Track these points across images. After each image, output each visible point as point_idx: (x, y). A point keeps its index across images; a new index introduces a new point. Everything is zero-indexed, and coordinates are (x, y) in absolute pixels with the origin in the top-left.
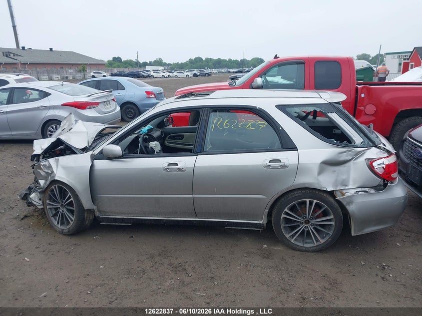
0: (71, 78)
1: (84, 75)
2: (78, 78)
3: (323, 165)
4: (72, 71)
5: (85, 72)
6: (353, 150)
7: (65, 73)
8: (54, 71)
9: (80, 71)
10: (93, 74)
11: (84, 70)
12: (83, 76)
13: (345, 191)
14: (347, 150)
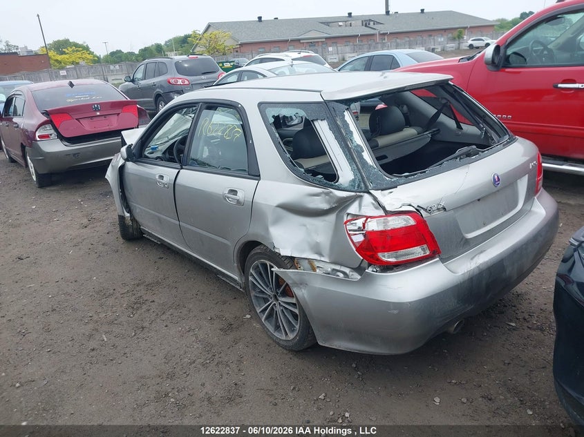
0: (439, 50)
1: (459, 44)
2: (449, 49)
3: (280, 210)
4: (442, 39)
5: (461, 41)
6: (331, 192)
7: (432, 43)
8: (418, 42)
9: (454, 39)
10: (472, 42)
11: (460, 37)
12: (457, 45)
13: (317, 264)
14: (323, 192)
